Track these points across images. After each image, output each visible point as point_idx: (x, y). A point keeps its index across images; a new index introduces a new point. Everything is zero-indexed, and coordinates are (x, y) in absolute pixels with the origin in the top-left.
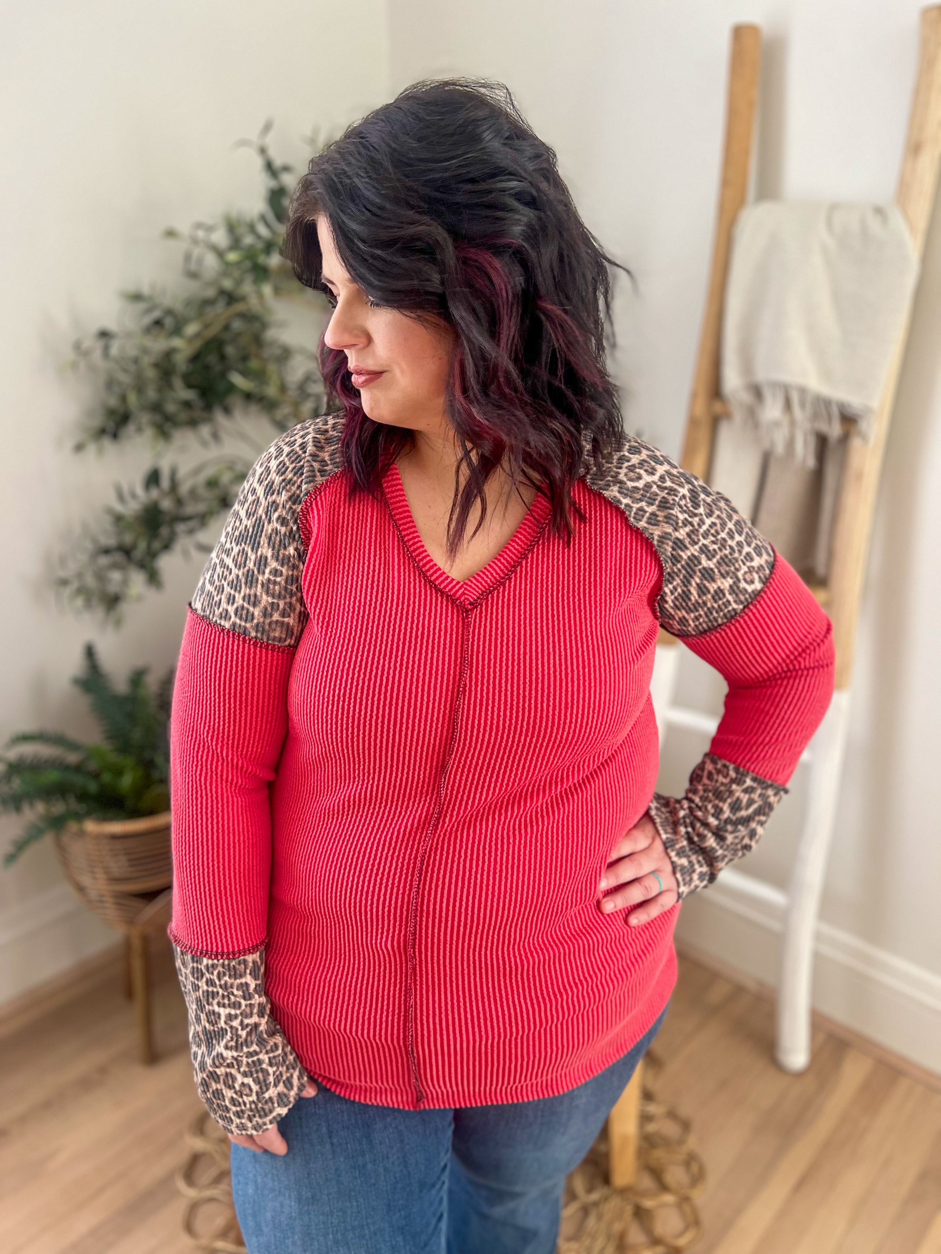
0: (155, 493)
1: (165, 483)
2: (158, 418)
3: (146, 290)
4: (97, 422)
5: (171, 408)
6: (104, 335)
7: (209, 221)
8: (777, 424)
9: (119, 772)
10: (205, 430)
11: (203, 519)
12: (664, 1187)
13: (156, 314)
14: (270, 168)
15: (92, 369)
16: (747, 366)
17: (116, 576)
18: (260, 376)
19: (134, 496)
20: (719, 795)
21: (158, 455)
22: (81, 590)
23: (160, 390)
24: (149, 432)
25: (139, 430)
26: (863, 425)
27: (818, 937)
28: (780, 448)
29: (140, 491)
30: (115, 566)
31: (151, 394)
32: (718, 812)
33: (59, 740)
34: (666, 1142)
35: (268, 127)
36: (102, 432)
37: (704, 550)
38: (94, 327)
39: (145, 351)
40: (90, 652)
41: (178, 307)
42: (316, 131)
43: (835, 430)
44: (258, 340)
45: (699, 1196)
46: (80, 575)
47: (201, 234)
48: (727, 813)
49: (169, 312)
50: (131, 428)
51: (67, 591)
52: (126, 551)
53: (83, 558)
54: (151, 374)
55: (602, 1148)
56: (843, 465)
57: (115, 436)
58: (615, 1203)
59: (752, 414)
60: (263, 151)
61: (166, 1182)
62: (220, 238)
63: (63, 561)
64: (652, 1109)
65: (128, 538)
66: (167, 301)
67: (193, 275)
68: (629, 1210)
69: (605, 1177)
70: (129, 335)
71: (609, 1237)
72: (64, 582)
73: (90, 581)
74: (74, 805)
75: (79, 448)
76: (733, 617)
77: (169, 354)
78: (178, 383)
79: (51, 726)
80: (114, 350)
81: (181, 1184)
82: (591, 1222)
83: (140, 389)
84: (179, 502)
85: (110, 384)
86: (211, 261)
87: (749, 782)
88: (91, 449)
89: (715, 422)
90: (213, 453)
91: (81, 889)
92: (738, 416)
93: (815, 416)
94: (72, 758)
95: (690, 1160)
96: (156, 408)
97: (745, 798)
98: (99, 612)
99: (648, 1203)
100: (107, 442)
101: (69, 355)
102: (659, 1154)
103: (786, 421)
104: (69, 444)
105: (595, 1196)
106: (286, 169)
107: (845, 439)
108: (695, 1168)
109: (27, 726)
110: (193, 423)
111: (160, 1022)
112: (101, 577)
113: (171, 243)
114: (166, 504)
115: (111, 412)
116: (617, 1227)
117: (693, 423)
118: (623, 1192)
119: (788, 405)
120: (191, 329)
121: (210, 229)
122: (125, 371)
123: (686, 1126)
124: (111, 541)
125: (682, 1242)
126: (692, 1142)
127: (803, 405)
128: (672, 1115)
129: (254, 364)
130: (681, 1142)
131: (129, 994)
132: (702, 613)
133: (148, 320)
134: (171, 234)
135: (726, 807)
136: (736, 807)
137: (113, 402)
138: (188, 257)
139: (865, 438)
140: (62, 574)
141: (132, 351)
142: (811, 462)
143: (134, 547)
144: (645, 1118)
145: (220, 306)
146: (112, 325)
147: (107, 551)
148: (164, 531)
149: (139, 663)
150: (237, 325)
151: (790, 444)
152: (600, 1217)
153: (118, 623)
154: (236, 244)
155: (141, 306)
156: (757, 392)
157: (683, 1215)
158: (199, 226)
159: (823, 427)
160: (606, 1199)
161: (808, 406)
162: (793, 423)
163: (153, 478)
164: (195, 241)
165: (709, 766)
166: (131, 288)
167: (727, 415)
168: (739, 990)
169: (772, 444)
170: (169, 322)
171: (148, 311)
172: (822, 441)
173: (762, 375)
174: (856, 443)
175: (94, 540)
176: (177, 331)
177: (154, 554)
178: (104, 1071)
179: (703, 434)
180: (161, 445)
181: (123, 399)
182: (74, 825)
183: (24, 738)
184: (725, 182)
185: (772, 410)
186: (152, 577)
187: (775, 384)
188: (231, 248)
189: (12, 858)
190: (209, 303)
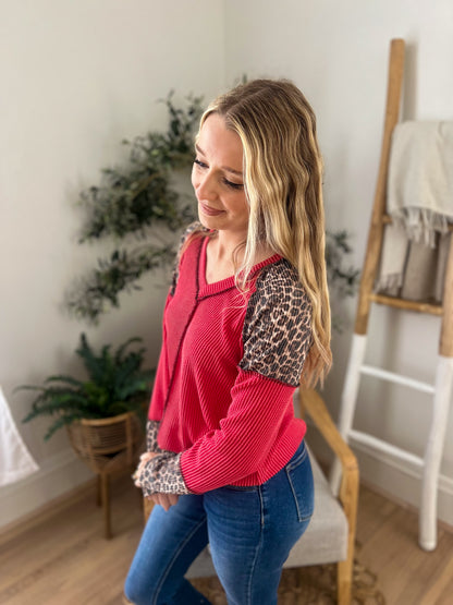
0: (116, 263)
2: (118, 227)
3: (112, 168)
4: (90, 230)
5: (124, 222)
6: (94, 189)
7: (142, 136)
8: (416, 227)
9: (98, 396)
10: (139, 232)
11: (137, 275)
13: (117, 179)
14: (173, 112)
15: (88, 205)
16: (400, 200)
17: (96, 302)
18: (165, 207)
19: (107, 264)
21: (118, 245)
22: (81, 308)
23: (119, 214)
24: (113, 234)
25: (109, 233)
27: (440, 482)
28: (417, 238)
29: (109, 262)
30: (96, 297)
31: (115, 216)
33: (69, 380)
34: (365, 586)
35: (172, 93)
36: (92, 234)
38: (89, 186)
39: (111, 196)
40: (83, 338)
41: (128, 176)
43: (445, 230)
44: (163, 191)
46: (80, 301)
47: (139, 142)
49: (123, 178)
50: (104, 232)
51: (74, 309)
52: (102, 290)
53: (82, 293)
54: (115, 207)
55: (333, 588)
56: (448, 247)
57: (98, 236)
59: (403, 223)
60: (169, 104)
62: (147, 144)
63: (72, 295)
64: (357, 568)
65: (103, 283)
66: (122, 173)
67: (135, 161)
70: (105, 189)
72: (72, 305)
73: (85, 304)
74: (79, 412)
75: (81, 241)
77: (123, 198)
78: (127, 211)
79: (65, 372)
80: (99, 195)
83: (110, 215)
84: (127, 266)
85: (96, 212)
86: (143, 155)
88: (87, 242)
89: (383, 227)
90: (142, 243)
91: (78, 452)
92: (396, 223)
93: (435, 223)
94: (75, 388)
95: (378, 595)
96: (118, 223)
98: (88, 318)
100: (94, 240)
101: (77, 198)
102: (362, 592)
103: (420, 226)
104: (77, 239)
106: (180, 111)
107: (450, 233)
108: (380, 599)
109: (54, 373)
110: (133, 230)
111: (114, 518)
112: (90, 303)
113: (125, 147)
114: (122, 268)
115: (96, 225)
117: (373, 226)
119: (421, 218)
120: (134, 186)
121: (142, 139)
122: (103, 206)
123: (375, 578)
124: (94, 285)
126: (378, 586)
127: (428, 218)
128: (367, 571)
129: (161, 201)
130: (372, 586)
131: (99, 503)
133: (113, 182)
134: (125, 142)
137: (97, 220)
138: (133, 153)
140: (72, 300)
141: (106, 196)
142: (433, 245)
143: (105, 287)
144: (355, 573)
145: (147, 174)
146: (98, 185)
148: (120, 280)
149: (106, 343)
150: (154, 184)
151: (423, 236)
153: (96, 324)
154: (154, 146)
155: (110, 176)
156: (405, 212)
158: (139, 138)
159: (439, 228)
161: (431, 219)
162: (423, 226)
163: (115, 256)
164: (136, 145)
166: (105, 167)
167: (390, 223)
168: (398, 508)
169: (413, 236)
170: (123, 182)
171: (114, 177)
172: (438, 236)
173: (408, 203)
175: (87, 285)
176: (127, 187)
177: (115, 291)
178: (87, 542)
179: (378, 232)
180: (119, 240)
181: (102, 219)
182: (76, 421)
183: (53, 379)
184: (388, 113)
185: (413, 221)
186: (115, 302)
187: (415, 209)
188: (153, 148)
189: (48, 437)
190: (141, 173)
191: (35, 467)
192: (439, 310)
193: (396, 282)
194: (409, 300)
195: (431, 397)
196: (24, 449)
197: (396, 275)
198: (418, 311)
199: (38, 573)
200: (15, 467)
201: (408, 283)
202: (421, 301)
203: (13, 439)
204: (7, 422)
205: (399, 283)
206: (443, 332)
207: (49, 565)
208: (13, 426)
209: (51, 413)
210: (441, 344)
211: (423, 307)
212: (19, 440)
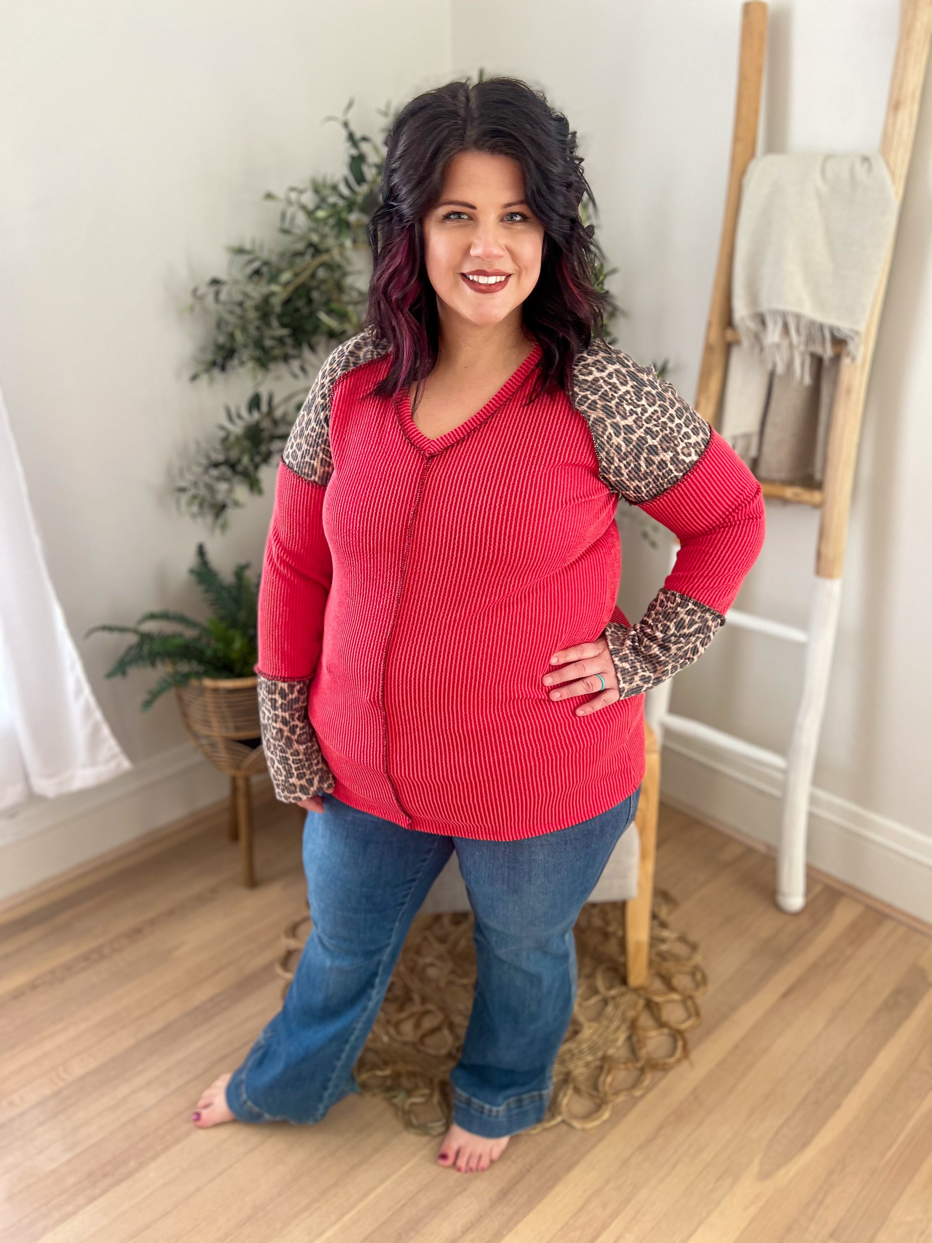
0: (256, 415)
1: (264, 407)
2: (258, 353)
3: (247, 245)
4: (209, 357)
5: (268, 343)
6: (215, 282)
7: (301, 186)
8: (777, 347)
9: (229, 642)
10: (295, 364)
12: (671, 988)
13: (256, 265)
14: (351, 137)
15: (205, 311)
16: (753, 298)
17: (223, 487)
18: (342, 316)
19: (240, 417)
20: (667, 616)
21: (258, 385)
22: (195, 498)
23: (260, 328)
24: (250, 365)
25: (242, 363)
26: (851, 346)
28: (780, 369)
29: (244, 413)
30: (222, 478)
31: (253, 331)
32: (666, 629)
33: (181, 619)
34: (677, 958)
35: (350, 105)
36: (214, 364)
37: (648, 431)
38: (208, 278)
39: (246, 295)
40: (201, 551)
41: (274, 259)
42: (388, 105)
43: (828, 352)
44: (339, 287)
45: (702, 998)
46: (195, 485)
47: (293, 196)
48: (673, 630)
49: (266, 263)
50: (235, 362)
51: (184, 498)
52: (232, 466)
53: (198, 470)
54: (252, 315)
55: (622, 959)
56: (835, 382)
57: (223, 368)
58: (629, 998)
59: (757, 340)
60: (346, 125)
61: (268, 968)
62: (309, 199)
63: (181, 473)
64: (664, 933)
65: (234, 455)
66: (265, 255)
67: (285, 232)
68: (641, 1003)
69: (624, 981)
70: (236, 282)
71: (624, 1020)
72: (182, 490)
73: (202, 490)
74: (195, 666)
75: (194, 378)
76: (676, 482)
77: (267, 299)
78: (275, 323)
79: (173, 608)
80: (223, 296)
81: (279, 970)
82: (610, 1009)
83: (244, 329)
84: (275, 423)
85: (220, 324)
86: (301, 219)
87: (691, 606)
88: (204, 378)
89: (728, 347)
92: (746, 342)
93: (810, 339)
94: (190, 633)
95: (696, 971)
96: (259, 344)
97: (687, 619)
98: (209, 519)
99: (658, 999)
100: (216, 372)
101: (189, 299)
102: (670, 966)
103: (785, 344)
104: (187, 375)
105: (613, 992)
106: (365, 139)
107: (837, 358)
108: (699, 976)
109: (156, 608)
110: (286, 358)
111: (259, 858)
112: (211, 487)
113: (270, 204)
114: (266, 424)
115: (220, 347)
116: (631, 1014)
117: (709, 349)
118: (637, 990)
119: (786, 330)
120: (286, 276)
121: (301, 192)
122: (232, 312)
123: (694, 947)
124: (219, 457)
125: (683, 1027)
126: (698, 959)
127: (798, 331)
128: (682, 939)
129: (337, 306)
130: (689, 958)
131: (235, 836)
132: (650, 480)
133: (249, 270)
134: (269, 196)
135: (672, 625)
136: (680, 625)
137: (222, 339)
138: (283, 216)
139: (854, 359)
140: (182, 484)
141: (237, 296)
142: (807, 380)
143: (239, 461)
144: (656, 938)
145: (308, 257)
146: (222, 275)
147: (216, 465)
148: (264, 448)
149: (243, 561)
150: (322, 273)
151: (790, 365)
152: (616, 1007)
153: (224, 527)
154: (322, 202)
155: (246, 258)
156: (761, 320)
157: (687, 1009)
158: (293, 189)
159: (818, 350)
160: (623, 994)
161: (803, 331)
162: (791, 346)
163: (255, 403)
164: (289, 202)
165: (662, 597)
166: (235, 243)
167: (738, 342)
169: (775, 365)
170: (266, 271)
171: (251, 262)
172: (818, 362)
173: (765, 306)
174: (846, 361)
175: (208, 457)
176: (273, 278)
177: (257, 467)
178: (214, 891)
179: (717, 359)
180: (260, 375)
181: (231, 336)
182: (194, 682)
183: (152, 617)
184: (736, 139)
185: (773, 335)
186: (254, 485)
187: (775, 313)
188: (318, 208)
189: (148, 704)
190: (299, 254)
191: (126, 764)
192: (816, 497)
193: (747, 448)
194: (772, 482)
195: (800, 649)
196: (106, 731)
197: (747, 436)
198: (785, 501)
199: (136, 933)
200: (93, 762)
201: (766, 449)
202: (790, 483)
203: (87, 712)
204: (78, 682)
205: (753, 452)
206: (822, 535)
207: (153, 922)
208: (87, 690)
209: (153, 664)
210: (819, 555)
211: (789, 492)
212: (98, 715)
